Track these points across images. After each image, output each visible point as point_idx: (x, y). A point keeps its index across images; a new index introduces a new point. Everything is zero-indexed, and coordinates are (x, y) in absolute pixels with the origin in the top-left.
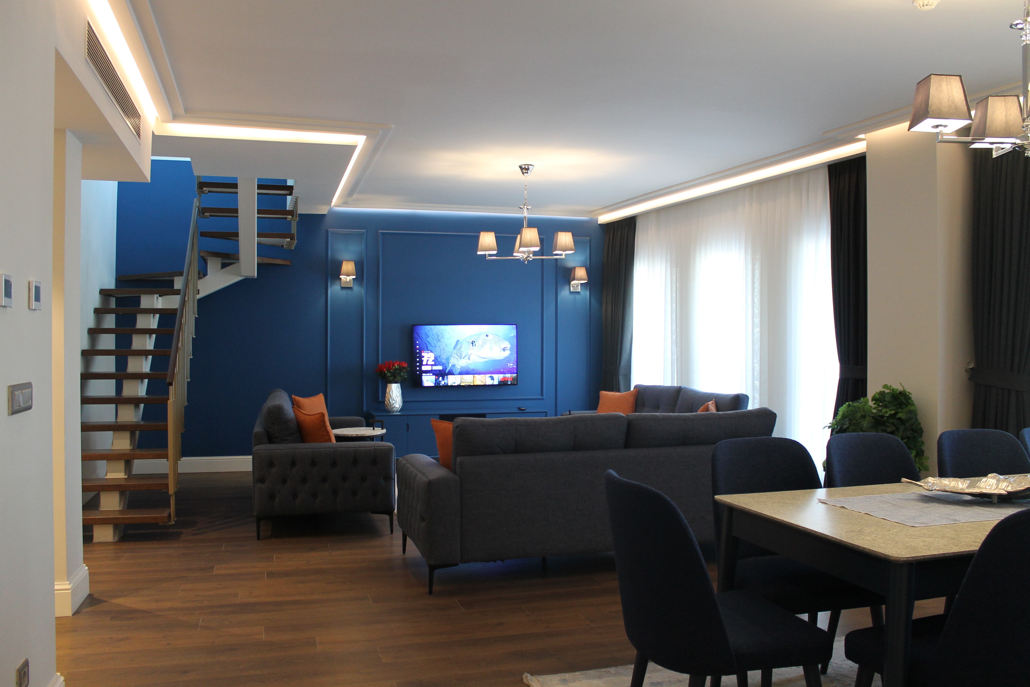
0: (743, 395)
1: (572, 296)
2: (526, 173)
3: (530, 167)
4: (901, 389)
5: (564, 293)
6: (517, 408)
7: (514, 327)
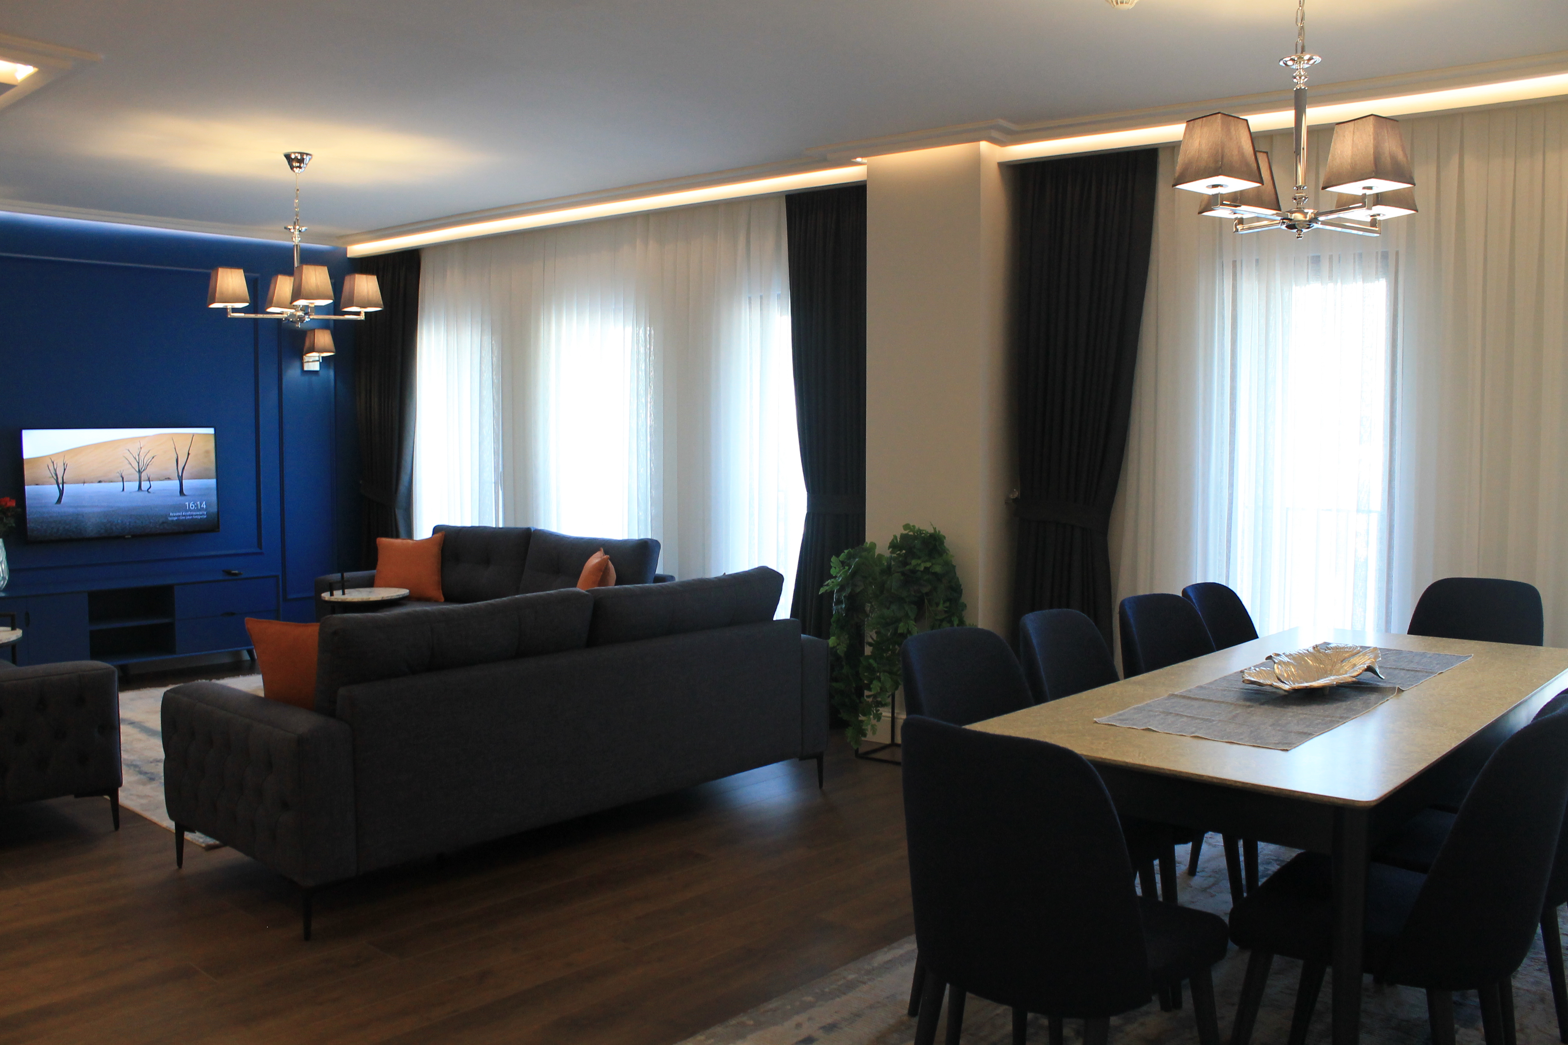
0: (652, 540)
1: (306, 378)
2: (297, 167)
3: (305, 157)
4: (931, 531)
5: (292, 373)
6: (223, 571)
7: (211, 431)
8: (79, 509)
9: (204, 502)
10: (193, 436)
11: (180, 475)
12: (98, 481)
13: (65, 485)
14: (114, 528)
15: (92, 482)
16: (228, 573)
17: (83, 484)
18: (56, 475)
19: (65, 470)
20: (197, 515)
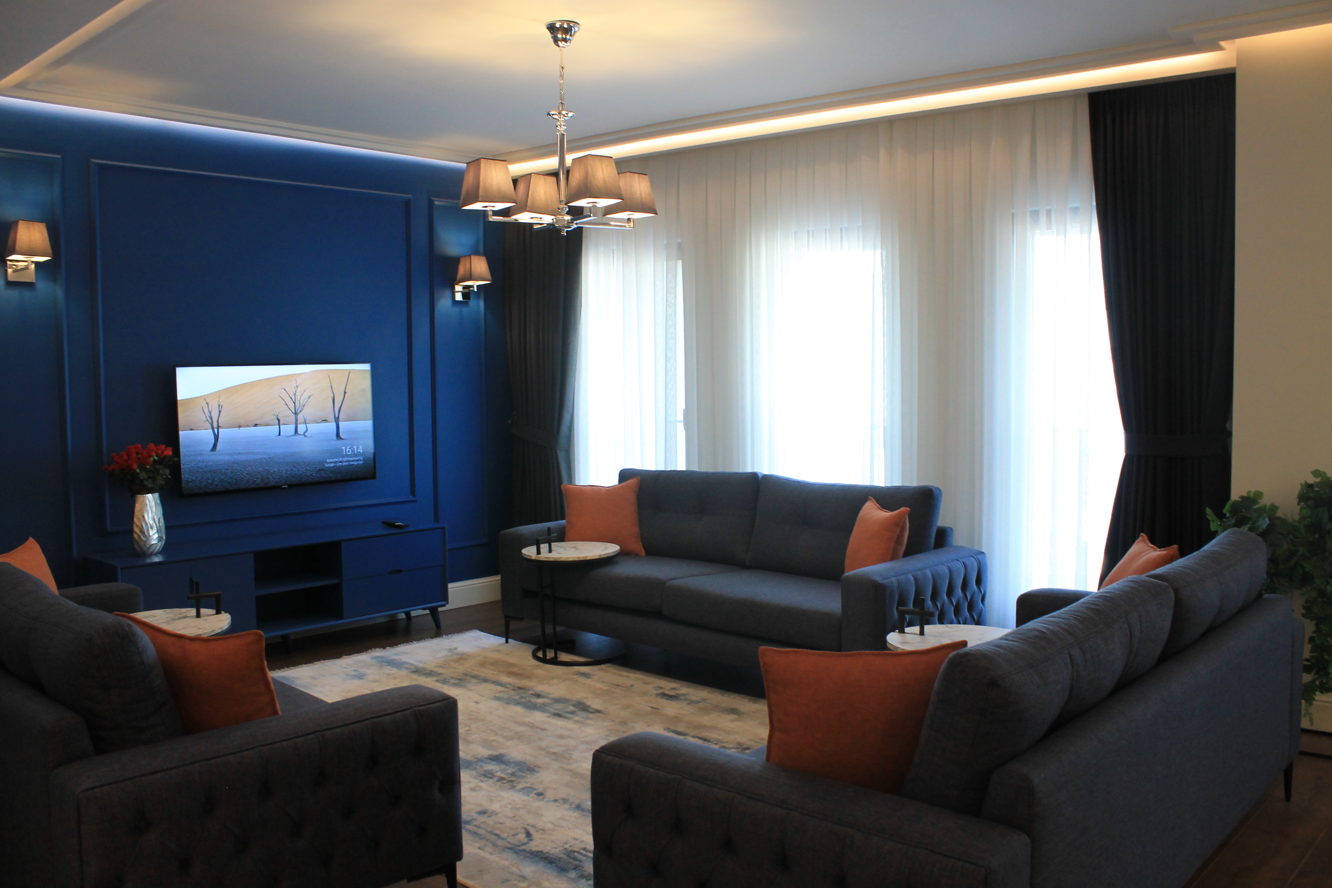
1: (456, 310)
2: (562, 40)
3: (572, 26)
5: (443, 304)
6: (383, 523)
7: (367, 367)
8: (235, 456)
9: (361, 447)
10: (350, 372)
11: (337, 416)
12: (254, 425)
13: (220, 430)
14: (270, 477)
15: (248, 426)
16: (392, 525)
17: (238, 428)
18: (211, 418)
19: (220, 412)
20: (354, 461)
